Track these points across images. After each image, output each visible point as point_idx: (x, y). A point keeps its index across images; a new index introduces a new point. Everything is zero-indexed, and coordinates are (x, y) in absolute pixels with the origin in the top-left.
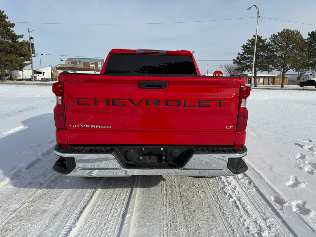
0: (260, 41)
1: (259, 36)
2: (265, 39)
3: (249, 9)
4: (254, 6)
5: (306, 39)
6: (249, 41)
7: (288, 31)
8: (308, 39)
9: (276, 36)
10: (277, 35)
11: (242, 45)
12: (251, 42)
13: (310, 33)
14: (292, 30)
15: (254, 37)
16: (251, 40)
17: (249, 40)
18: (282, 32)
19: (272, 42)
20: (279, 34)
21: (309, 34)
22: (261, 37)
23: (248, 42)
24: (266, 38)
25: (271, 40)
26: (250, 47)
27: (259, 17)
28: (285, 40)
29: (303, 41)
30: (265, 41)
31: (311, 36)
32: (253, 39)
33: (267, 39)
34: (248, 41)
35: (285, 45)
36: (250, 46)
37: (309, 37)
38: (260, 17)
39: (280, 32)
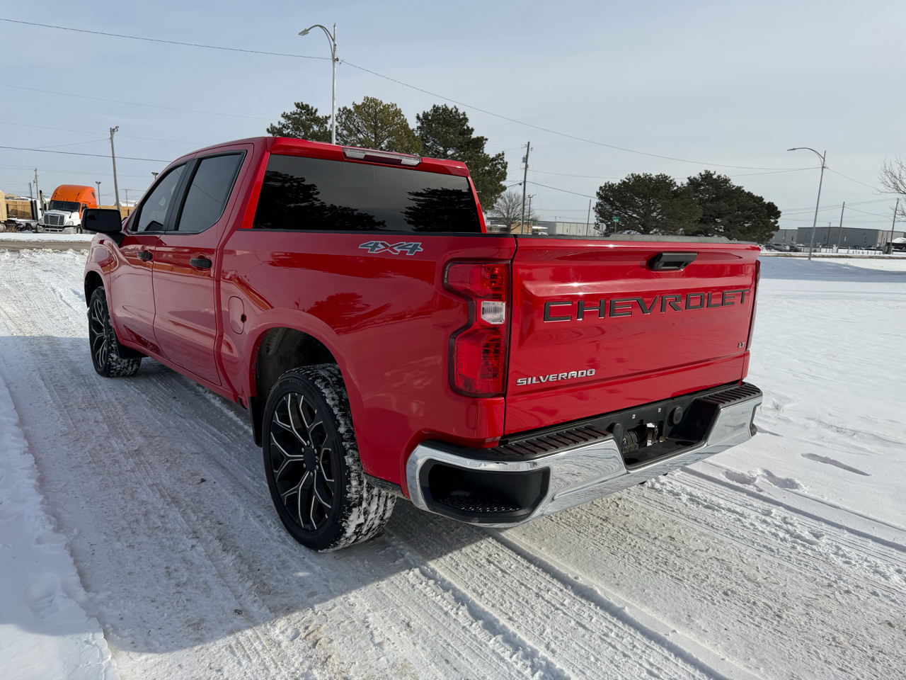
0: (316, 120)
1: (310, 108)
2: (326, 117)
3: (305, 32)
4: (318, 27)
5: (413, 130)
6: (285, 116)
7: (376, 104)
8: (418, 129)
9: (350, 111)
10: (353, 109)
11: (269, 127)
12: (290, 122)
13: (421, 116)
14: (384, 103)
15: (297, 106)
16: (289, 114)
17: (284, 113)
18: (363, 103)
19: (341, 126)
20: (357, 107)
21: (418, 118)
22: (316, 111)
23: (283, 121)
24: (328, 116)
25: (339, 123)
26: (288, 133)
27: (337, 60)
28: (371, 125)
29: (410, 133)
30: (327, 123)
31: (422, 123)
32: (296, 113)
33: (330, 117)
34: (282, 116)
35: (372, 138)
36: (289, 130)
37: (419, 124)
38: (340, 61)
39: (359, 103)
